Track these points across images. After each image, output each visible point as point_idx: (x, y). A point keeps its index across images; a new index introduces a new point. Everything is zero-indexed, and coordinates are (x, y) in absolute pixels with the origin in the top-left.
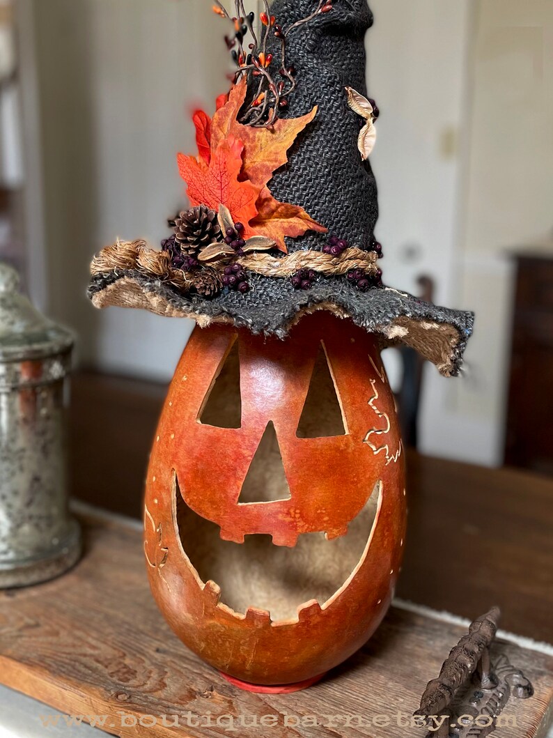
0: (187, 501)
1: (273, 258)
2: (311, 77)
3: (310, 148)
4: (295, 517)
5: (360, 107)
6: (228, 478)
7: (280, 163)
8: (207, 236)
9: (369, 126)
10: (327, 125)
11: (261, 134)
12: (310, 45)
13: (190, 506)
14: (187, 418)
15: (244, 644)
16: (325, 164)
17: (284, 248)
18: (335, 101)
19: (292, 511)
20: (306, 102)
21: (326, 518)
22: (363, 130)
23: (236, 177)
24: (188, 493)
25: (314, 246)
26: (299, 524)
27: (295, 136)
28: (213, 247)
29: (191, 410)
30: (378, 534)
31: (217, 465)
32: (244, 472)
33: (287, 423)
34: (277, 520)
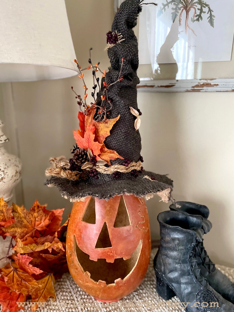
0: (79, 246)
1: (106, 168)
2: (118, 103)
3: (118, 129)
4: (113, 253)
5: (135, 112)
7: (108, 135)
8: (84, 160)
9: (138, 119)
10: (123, 120)
11: (101, 125)
12: (117, 93)
13: (80, 248)
14: (78, 219)
15: (98, 291)
16: (123, 134)
17: (110, 164)
18: (126, 111)
19: (112, 252)
20: (116, 112)
21: (124, 253)
22: (136, 121)
23: (93, 140)
24: (79, 243)
25: (120, 162)
26: (115, 256)
27: (113, 126)
28: (86, 164)
29: (80, 216)
30: (141, 257)
33: (111, 223)
34: (108, 254)
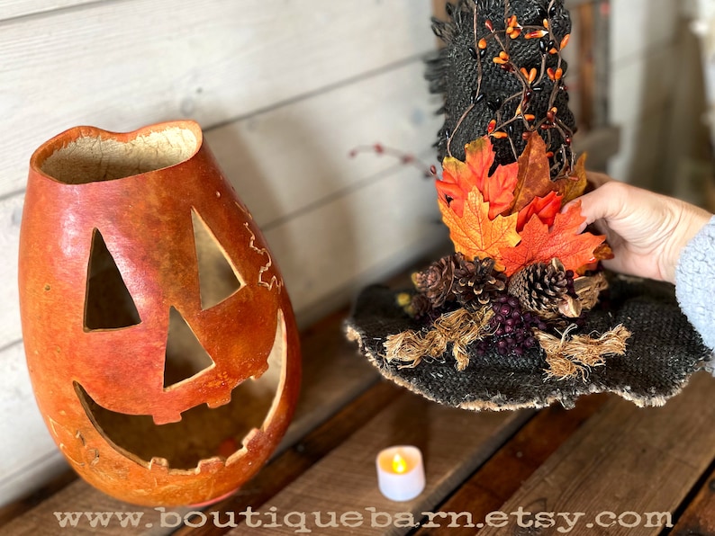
4: (224, 379)
6: (146, 373)
13: (112, 409)
14: (70, 330)
19: (219, 375)
24: (102, 398)
26: (230, 382)
29: (72, 321)
31: (128, 366)
32: (161, 362)
33: (189, 302)
34: (208, 389)
